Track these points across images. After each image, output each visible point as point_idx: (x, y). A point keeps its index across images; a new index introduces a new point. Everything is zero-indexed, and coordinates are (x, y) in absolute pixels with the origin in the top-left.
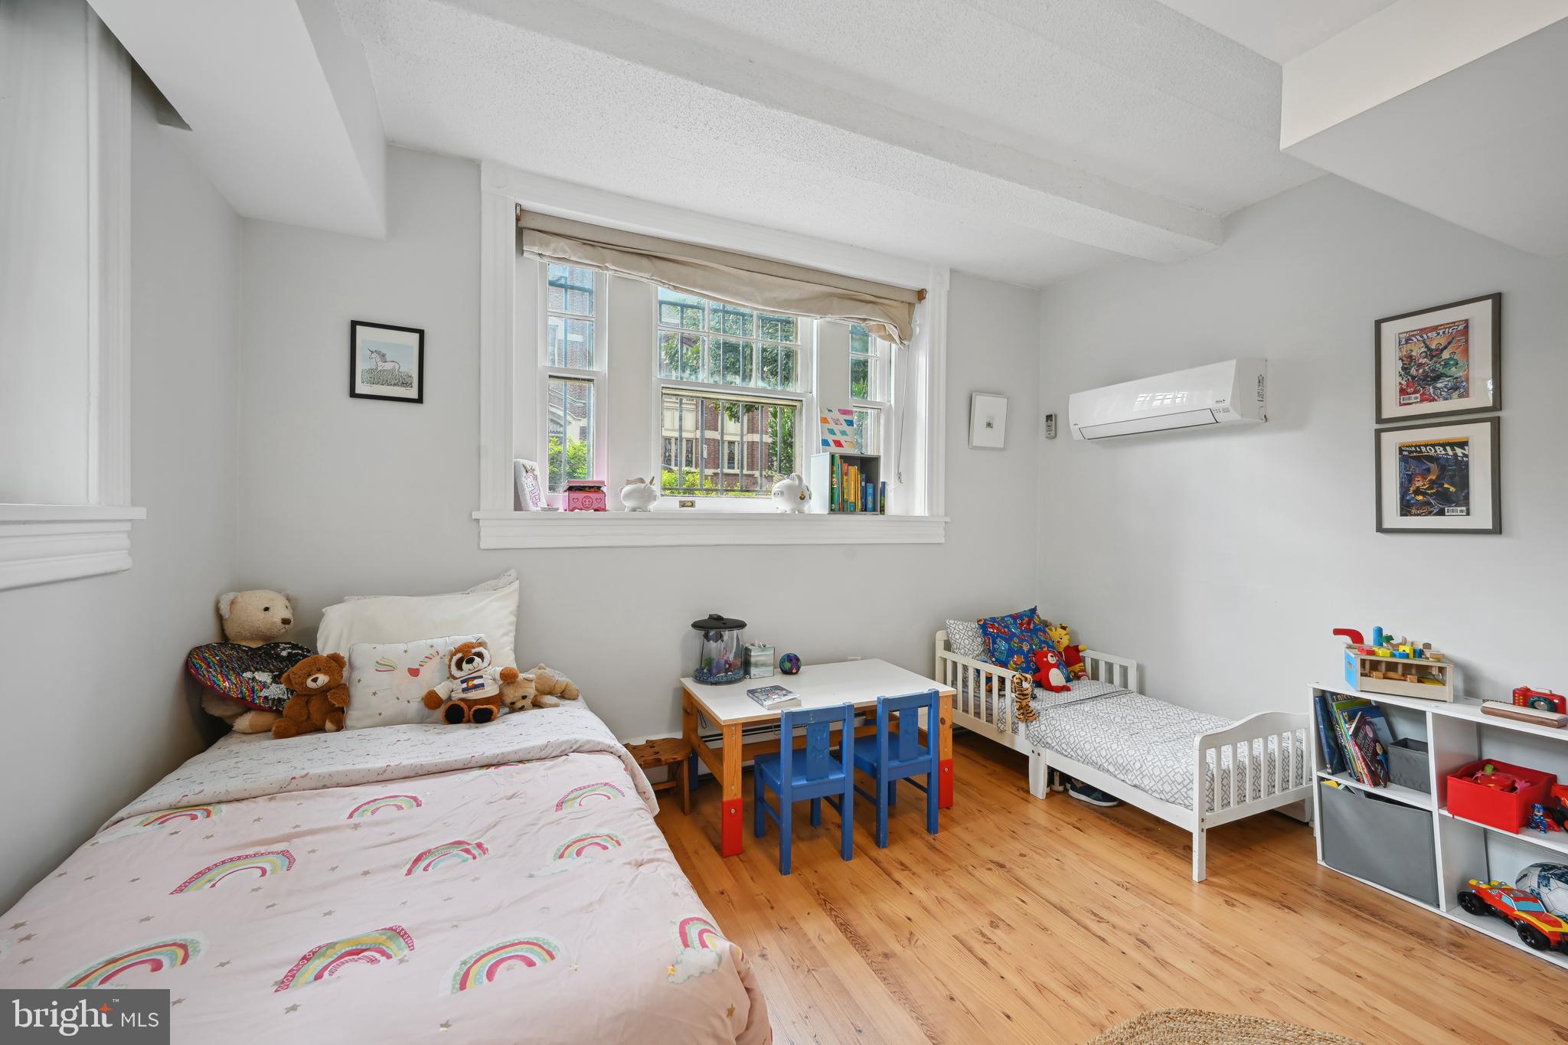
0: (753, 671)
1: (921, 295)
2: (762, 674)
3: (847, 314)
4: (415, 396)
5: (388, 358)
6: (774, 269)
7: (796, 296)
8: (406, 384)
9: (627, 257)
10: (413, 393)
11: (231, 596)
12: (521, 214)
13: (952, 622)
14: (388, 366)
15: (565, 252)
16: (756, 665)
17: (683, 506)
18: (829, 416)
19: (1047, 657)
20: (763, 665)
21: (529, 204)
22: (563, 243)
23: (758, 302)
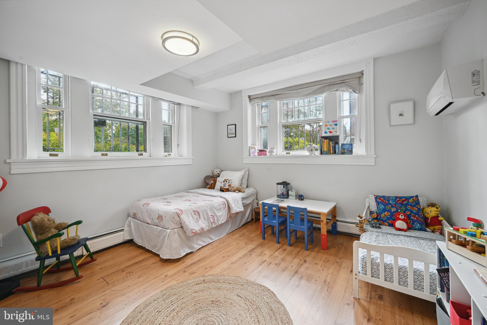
0: (290, 197)
1: (362, 73)
2: (292, 198)
3: (329, 91)
4: (235, 136)
5: (232, 130)
6: (305, 86)
7: (311, 91)
8: (234, 134)
9: (269, 98)
10: (234, 136)
11: (213, 169)
12: (249, 97)
13: (370, 195)
14: (231, 132)
15: (257, 101)
16: (290, 195)
17: (287, 154)
18: (328, 124)
19: (399, 215)
20: (292, 196)
21: (250, 94)
22: (256, 99)
23: (299, 97)
